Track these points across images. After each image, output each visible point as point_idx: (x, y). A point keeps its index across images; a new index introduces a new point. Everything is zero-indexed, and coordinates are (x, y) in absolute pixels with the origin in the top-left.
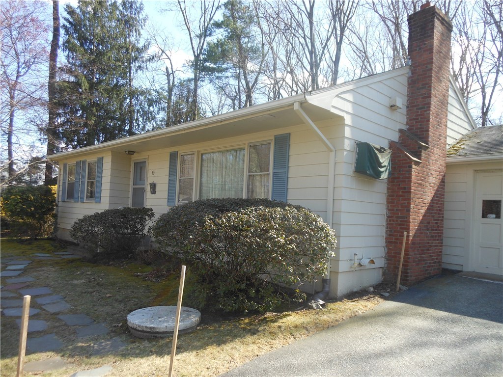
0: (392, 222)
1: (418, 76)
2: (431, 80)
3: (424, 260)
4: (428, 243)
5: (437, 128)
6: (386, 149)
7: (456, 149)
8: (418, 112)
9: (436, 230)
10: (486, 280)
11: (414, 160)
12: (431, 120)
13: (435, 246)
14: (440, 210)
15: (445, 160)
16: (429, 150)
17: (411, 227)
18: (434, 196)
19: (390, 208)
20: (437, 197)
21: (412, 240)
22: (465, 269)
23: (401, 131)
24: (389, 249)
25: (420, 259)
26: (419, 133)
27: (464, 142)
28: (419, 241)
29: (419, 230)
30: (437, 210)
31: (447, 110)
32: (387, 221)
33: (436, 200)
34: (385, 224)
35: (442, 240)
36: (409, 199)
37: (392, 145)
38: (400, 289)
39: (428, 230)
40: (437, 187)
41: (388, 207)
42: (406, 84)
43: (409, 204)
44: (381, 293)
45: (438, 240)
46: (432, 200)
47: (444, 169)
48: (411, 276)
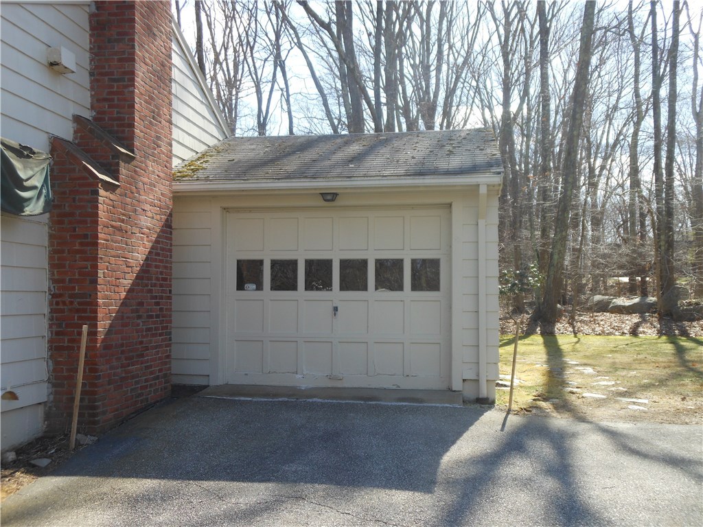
0: (61, 307)
1: (109, 14)
2: (134, 27)
3: (133, 377)
4: (141, 343)
5: (151, 122)
6: (35, 150)
7: (193, 168)
8: (112, 87)
9: (157, 316)
10: (242, 398)
11: (102, 180)
12: (137, 106)
13: (156, 347)
14: (165, 279)
15: (171, 186)
16: (134, 163)
17: (100, 315)
18: (150, 252)
19: (56, 277)
20: (158, 254)
21: (103, 340)
22: (213, 382)
23: (77, 119)
24: (56, 363)
25: (124, 375)
26: (116, 128)
27: (209, 159)
28: (120, 342)
29: (121, 320)
30: (157, 279)
31: (170, 93)
32: (51, 304)
33: (155, 260)
34: (46, 310)
35: (170, 333)
36: (95, 259)
37: (56, 144)
38: (78, 444)
39: (139, 317)
40: (156, 236)
41: (53, 274)
42: (88, 28)
43: (95, 267)
44: (33, 462)
45: (161, 335)
46: (147, 259)
47: (168, 203)
48: (104, 413)
